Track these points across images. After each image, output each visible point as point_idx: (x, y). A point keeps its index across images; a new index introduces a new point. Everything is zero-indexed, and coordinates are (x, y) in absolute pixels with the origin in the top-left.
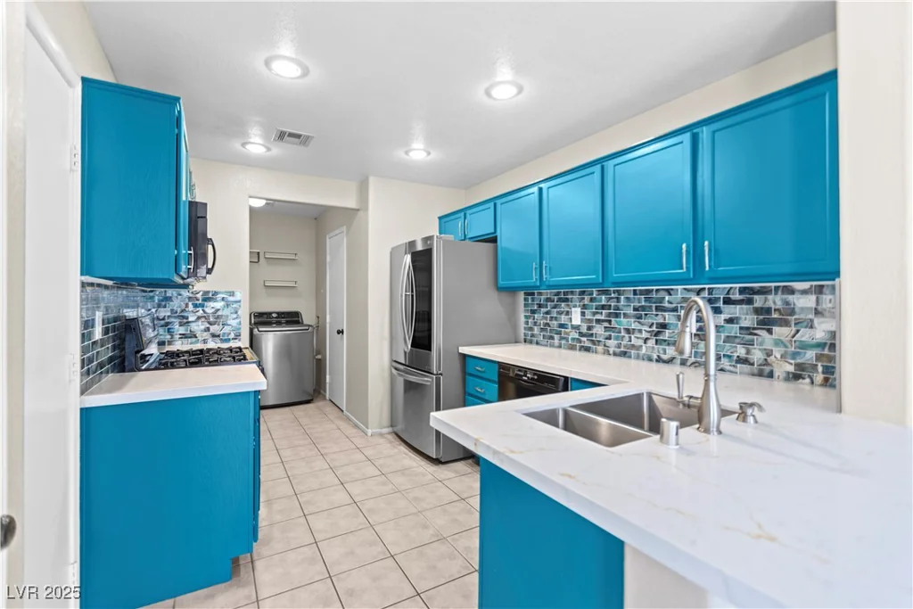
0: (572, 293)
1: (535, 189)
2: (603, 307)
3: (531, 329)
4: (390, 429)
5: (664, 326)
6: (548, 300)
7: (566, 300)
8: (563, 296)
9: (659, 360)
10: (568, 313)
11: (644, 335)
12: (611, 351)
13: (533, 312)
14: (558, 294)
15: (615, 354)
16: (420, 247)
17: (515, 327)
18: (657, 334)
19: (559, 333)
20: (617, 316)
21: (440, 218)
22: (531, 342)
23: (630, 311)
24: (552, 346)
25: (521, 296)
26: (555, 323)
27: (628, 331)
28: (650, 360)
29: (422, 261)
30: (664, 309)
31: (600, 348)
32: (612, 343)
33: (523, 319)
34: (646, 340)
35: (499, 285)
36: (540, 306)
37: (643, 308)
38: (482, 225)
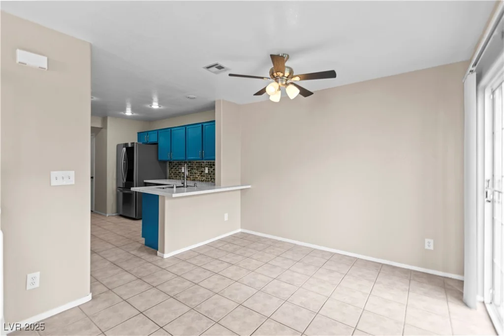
0: (182, 162)
2: (190, 167)
3: (171, 174)
4: (116, 214)
5: (202, 172)
6: (176, 164)
7: (181, 165)
8: (180, 164)
9: (201, 181)
10: (181, 169)
11: (199, 174)
12: (192, 179)
13: (172, 168)
14: (178, 162)
15: (192, 180)
16: (130, 146)
17: (165, 173)
18: (201, 174)
19: (178, 175)
20: (193, 169)
21: (138, 133)
22: (171, 179)
23: (195, 168)
24: (177, 179)
25: (168, 163)
26: (178, 172)
27: (195, 173)
28: (199, 181)
29: (130, 150)
30: (202, 167)
31: (189, 179)
32: (192, 177)
33: (168, 171)
34: (199, 176)
35: (159, 159)
36: (173, 166)
37: (198, 167)
38: (153, 139)
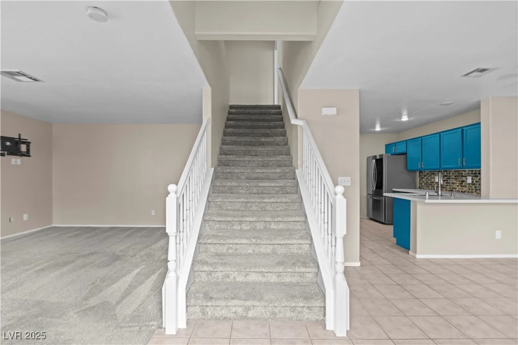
0: (436, 171)
1: (420, 139)
2: (445, 176)
3: (421, 184)
4: (368, 217)
5: (463, 181)
6: (427, 174)
7: (434, 174)
8: (433, 172)
9: (462, 192)
10: (434, 178)
11: (457, 184)
12: (448, 189)
13: (422, 178)
14: (431, 172)
15: (449, 191)
16: (378, 158)
17: (415, 183)
18: (461, 184)
19: (431, 185)
20: (449, 179)
21: (386, 145)
22: (421, 188)
23: (454, 177)
24: (429, 189)
25: (418, 173)
26: (430, 181)
27: (453, 183)
28: (459, 191)
29: (379, 162)
30: (462, 176)
31: (444, 189)
32: (448, 187)
33: (418, 181)
34: (458, 186)
35: (408, 168)
36: (425, 176)
37: (457, 176)
38: (401, 149)
